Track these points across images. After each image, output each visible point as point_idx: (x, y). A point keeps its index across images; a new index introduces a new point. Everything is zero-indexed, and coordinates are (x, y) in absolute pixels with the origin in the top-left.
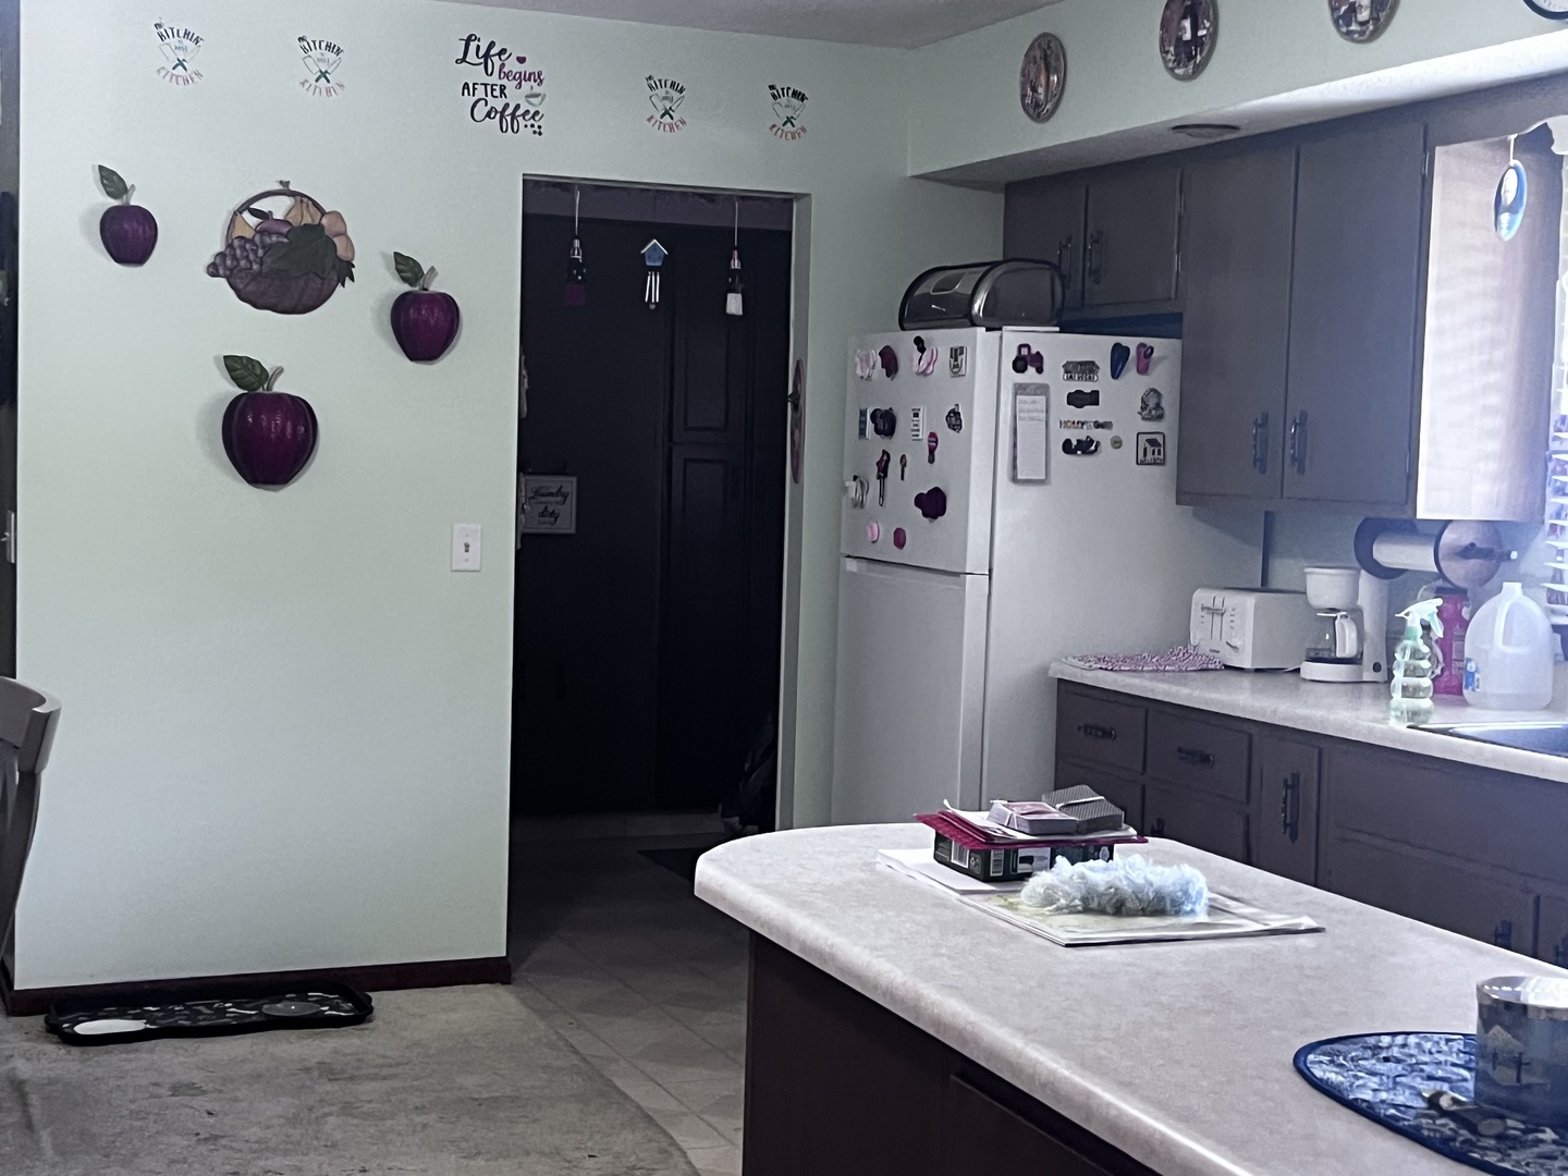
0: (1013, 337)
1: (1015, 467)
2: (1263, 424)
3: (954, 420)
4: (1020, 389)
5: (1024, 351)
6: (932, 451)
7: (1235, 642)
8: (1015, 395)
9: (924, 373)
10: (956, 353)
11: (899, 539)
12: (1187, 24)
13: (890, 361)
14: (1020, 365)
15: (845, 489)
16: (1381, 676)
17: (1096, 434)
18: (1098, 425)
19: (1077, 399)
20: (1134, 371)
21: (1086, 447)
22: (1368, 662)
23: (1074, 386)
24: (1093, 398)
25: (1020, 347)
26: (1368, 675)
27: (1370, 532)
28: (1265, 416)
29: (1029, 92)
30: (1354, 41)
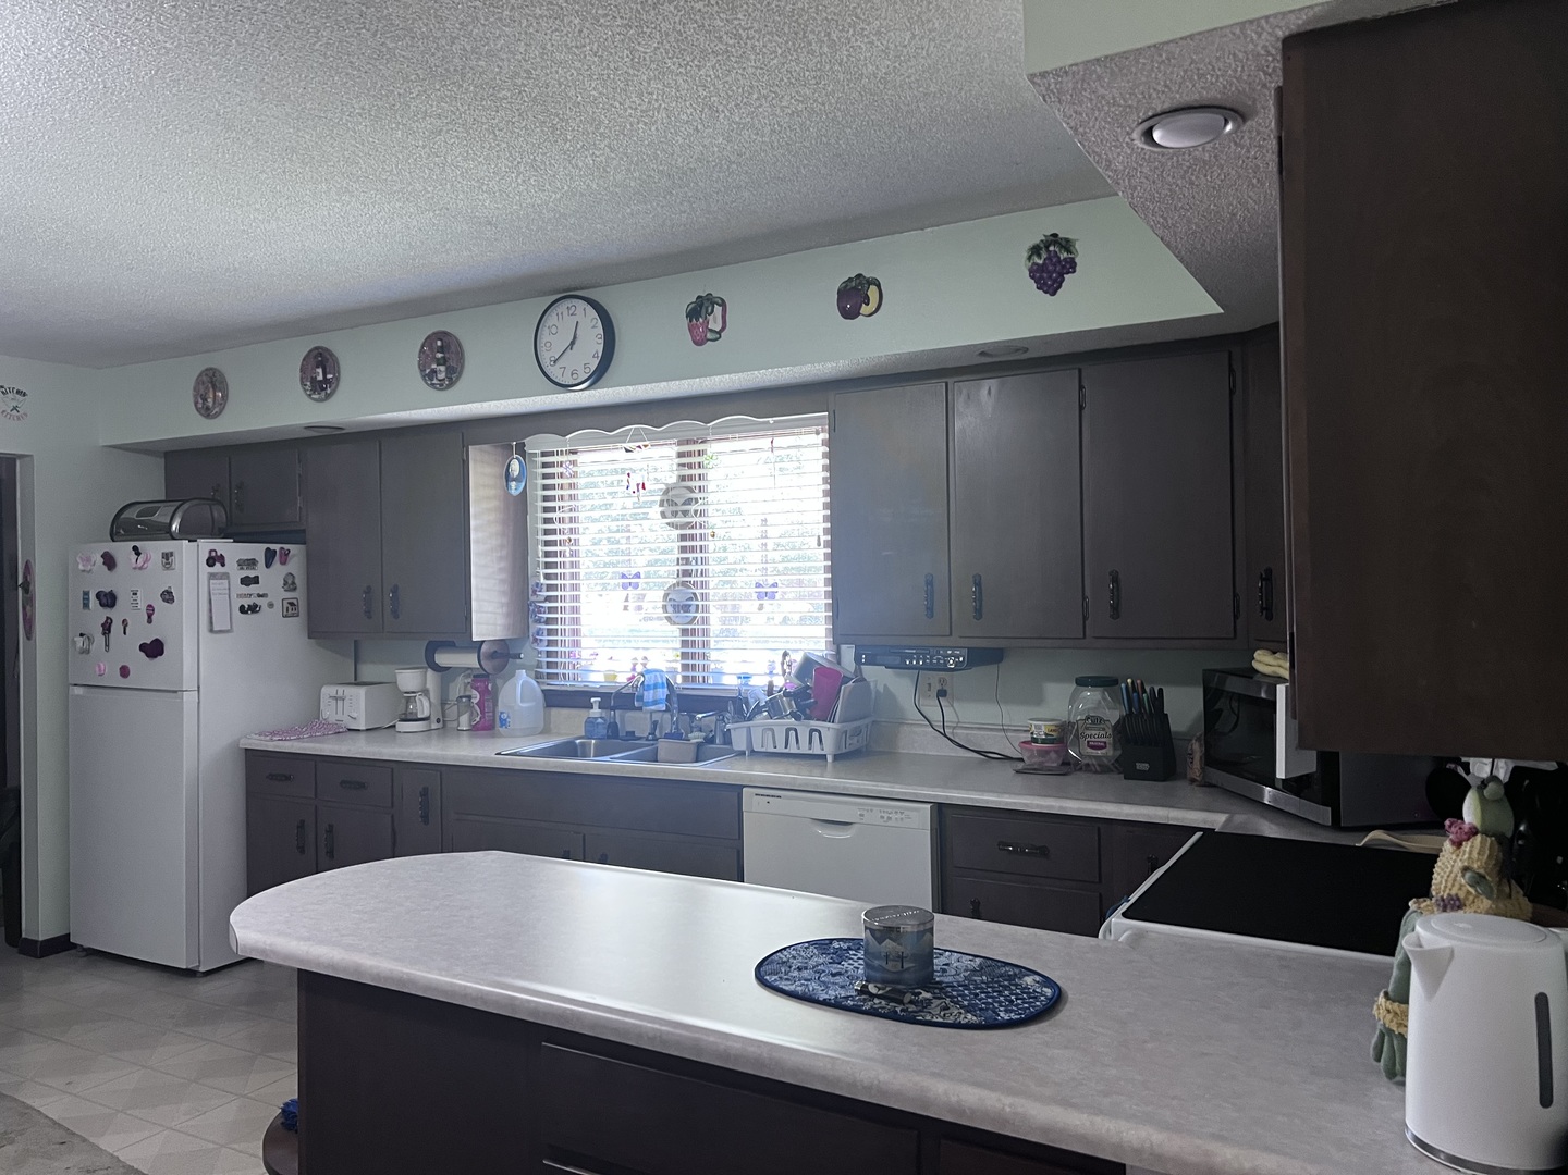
0: (206, 545)
1: (211, 623)
2: (368, 590)
3: (168, 596)
4: (212, 576)
5: (213, 554)
6: (150, 617)
7: (354, 715)
8: (209, 579)
9: (141, 568)
10: (167, 556)
11: (124, 672)
12: (320, 370)
13: (109, 561)
14: (211, 562)
15: (74, 643)
16: (440, 725)
17: (259, 601)
18: (259, 596)
19: (246, 581)
20: (278, 564)
21: (253, 609)
22: (434, 718)
23: (244, 573)
24: (256, 580)
25: (211, 551)
26: (434, 726)
27: (432, 648)
28: (369, 588)
29: (200, 401)
30: (436, 389)
